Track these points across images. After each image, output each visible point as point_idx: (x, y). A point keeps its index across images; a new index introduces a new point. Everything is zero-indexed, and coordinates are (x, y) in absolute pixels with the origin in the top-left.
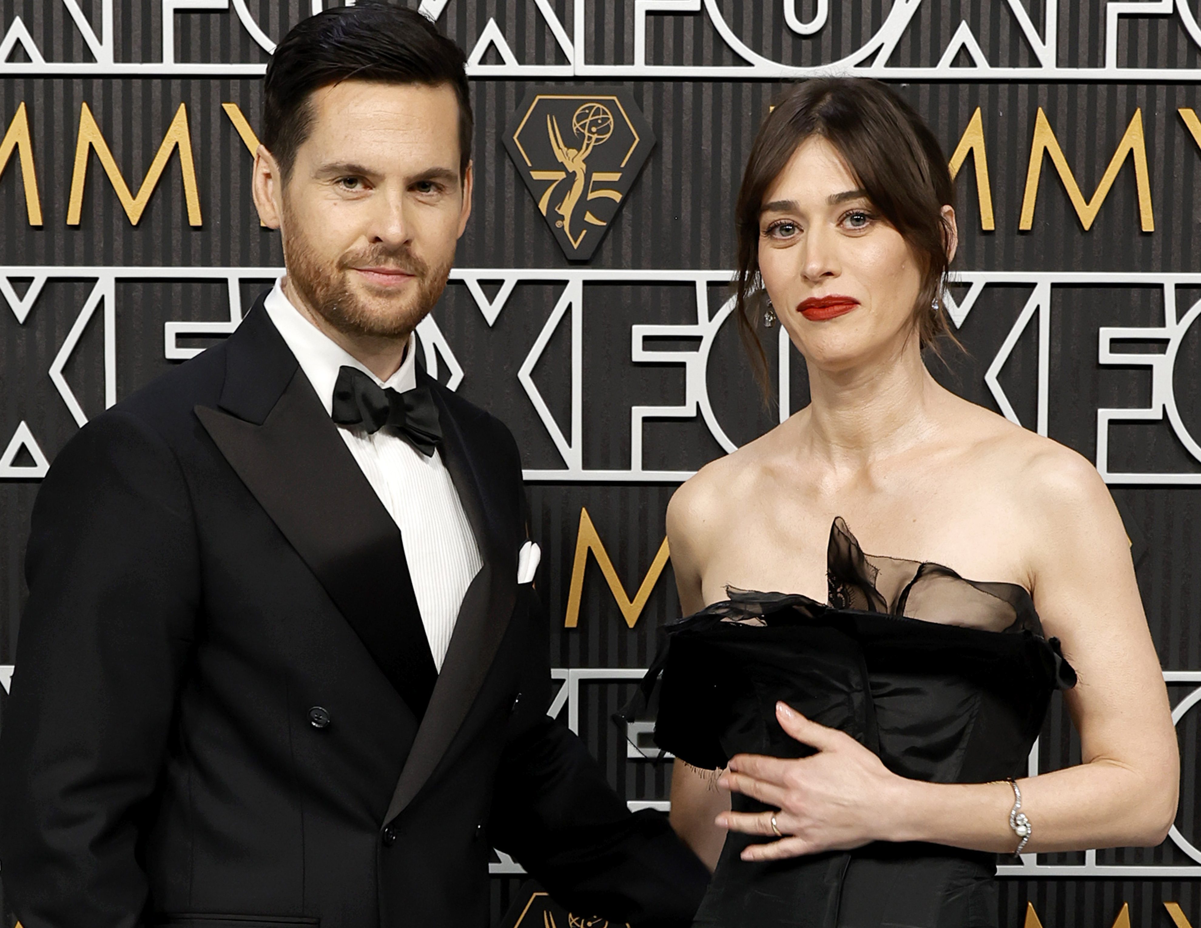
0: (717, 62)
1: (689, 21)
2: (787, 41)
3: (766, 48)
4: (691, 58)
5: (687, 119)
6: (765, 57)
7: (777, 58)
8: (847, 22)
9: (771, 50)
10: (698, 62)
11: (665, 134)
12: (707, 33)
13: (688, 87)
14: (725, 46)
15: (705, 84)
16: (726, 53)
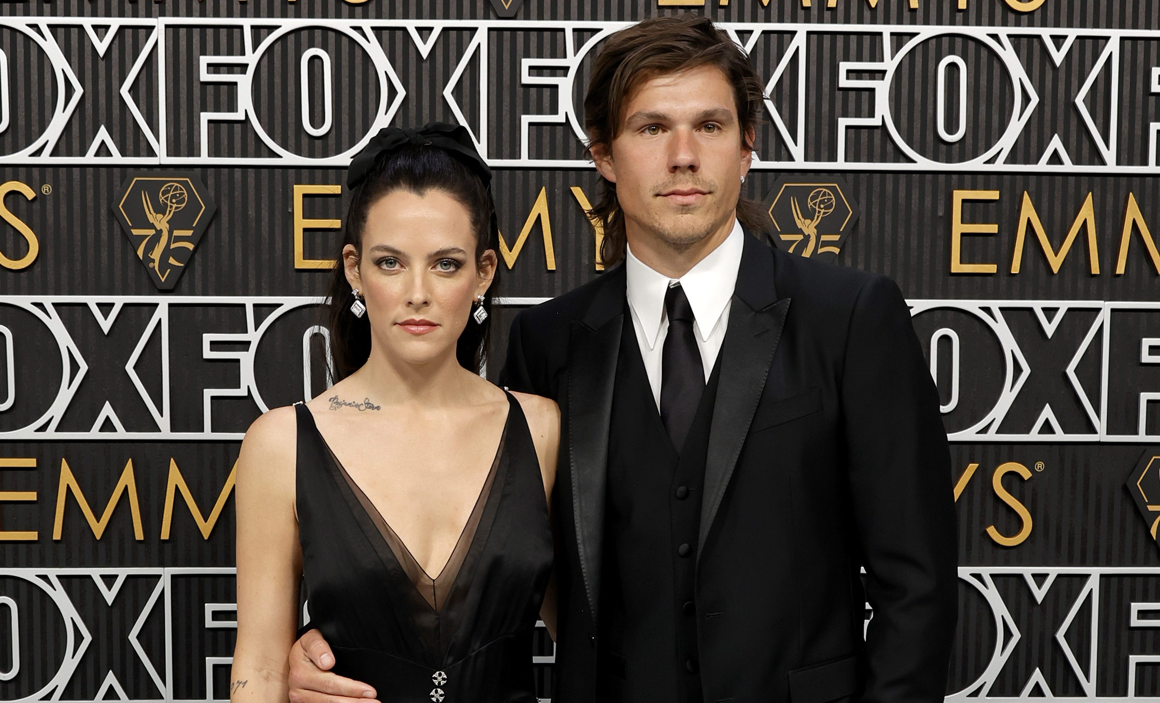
0: (258, 155)
1: (238, 127)
2: (305, 141)
3: (291, 146)
4: (240, 152)
5: (238, 193)
6: (291, 152)
7: (298, 152)
8: (345, 128)
9: (294, 146)
10: (244, 155)
11: (223, 204)
12: (250, 136)
13: (238, 173)
14: (263, 144)
15: (250, 170)
16: (263, 148)
